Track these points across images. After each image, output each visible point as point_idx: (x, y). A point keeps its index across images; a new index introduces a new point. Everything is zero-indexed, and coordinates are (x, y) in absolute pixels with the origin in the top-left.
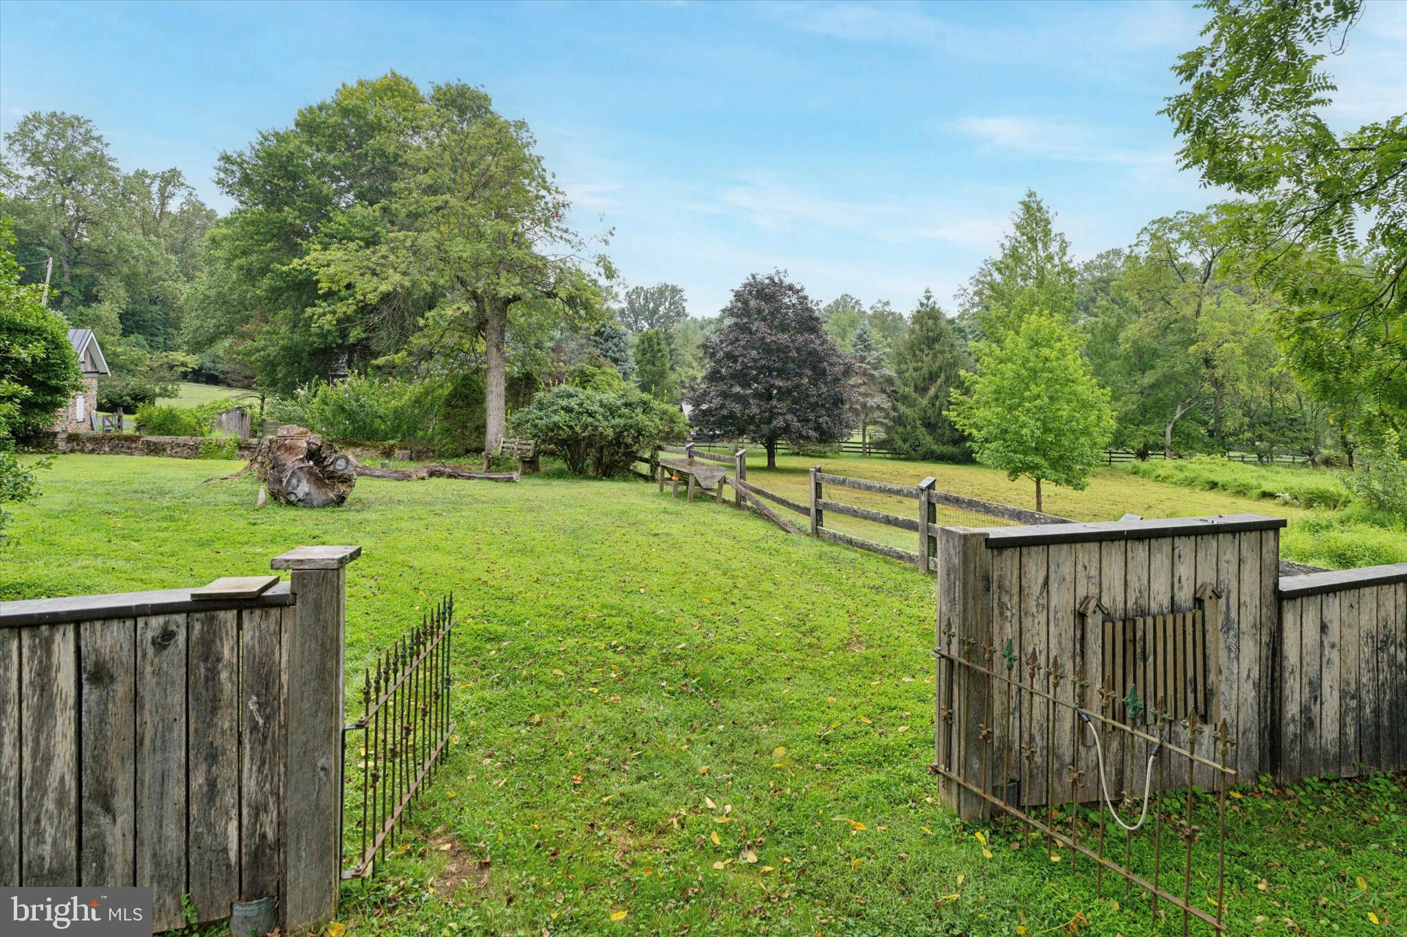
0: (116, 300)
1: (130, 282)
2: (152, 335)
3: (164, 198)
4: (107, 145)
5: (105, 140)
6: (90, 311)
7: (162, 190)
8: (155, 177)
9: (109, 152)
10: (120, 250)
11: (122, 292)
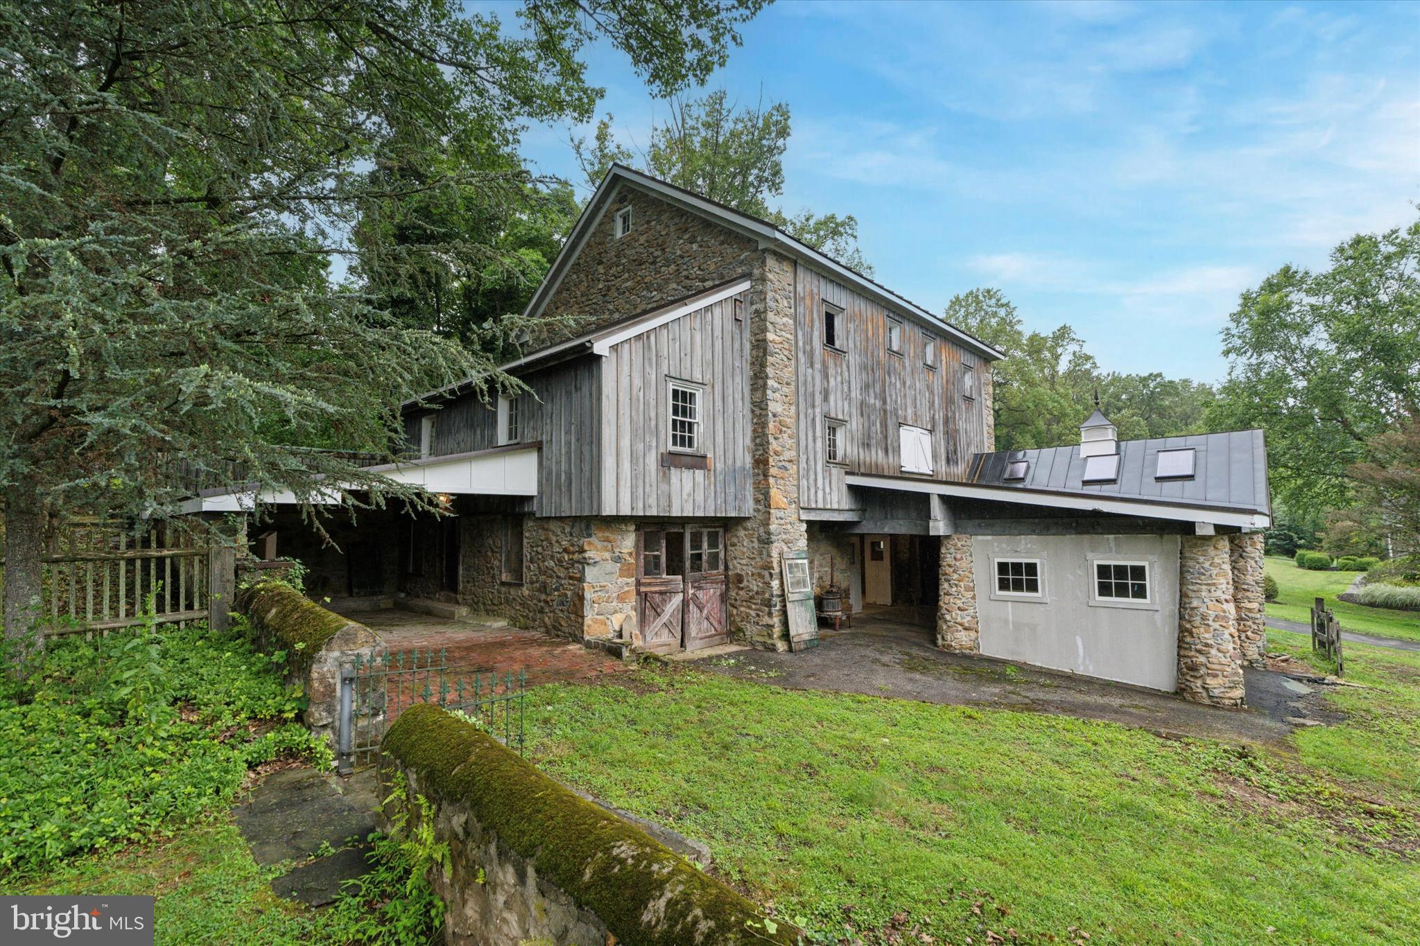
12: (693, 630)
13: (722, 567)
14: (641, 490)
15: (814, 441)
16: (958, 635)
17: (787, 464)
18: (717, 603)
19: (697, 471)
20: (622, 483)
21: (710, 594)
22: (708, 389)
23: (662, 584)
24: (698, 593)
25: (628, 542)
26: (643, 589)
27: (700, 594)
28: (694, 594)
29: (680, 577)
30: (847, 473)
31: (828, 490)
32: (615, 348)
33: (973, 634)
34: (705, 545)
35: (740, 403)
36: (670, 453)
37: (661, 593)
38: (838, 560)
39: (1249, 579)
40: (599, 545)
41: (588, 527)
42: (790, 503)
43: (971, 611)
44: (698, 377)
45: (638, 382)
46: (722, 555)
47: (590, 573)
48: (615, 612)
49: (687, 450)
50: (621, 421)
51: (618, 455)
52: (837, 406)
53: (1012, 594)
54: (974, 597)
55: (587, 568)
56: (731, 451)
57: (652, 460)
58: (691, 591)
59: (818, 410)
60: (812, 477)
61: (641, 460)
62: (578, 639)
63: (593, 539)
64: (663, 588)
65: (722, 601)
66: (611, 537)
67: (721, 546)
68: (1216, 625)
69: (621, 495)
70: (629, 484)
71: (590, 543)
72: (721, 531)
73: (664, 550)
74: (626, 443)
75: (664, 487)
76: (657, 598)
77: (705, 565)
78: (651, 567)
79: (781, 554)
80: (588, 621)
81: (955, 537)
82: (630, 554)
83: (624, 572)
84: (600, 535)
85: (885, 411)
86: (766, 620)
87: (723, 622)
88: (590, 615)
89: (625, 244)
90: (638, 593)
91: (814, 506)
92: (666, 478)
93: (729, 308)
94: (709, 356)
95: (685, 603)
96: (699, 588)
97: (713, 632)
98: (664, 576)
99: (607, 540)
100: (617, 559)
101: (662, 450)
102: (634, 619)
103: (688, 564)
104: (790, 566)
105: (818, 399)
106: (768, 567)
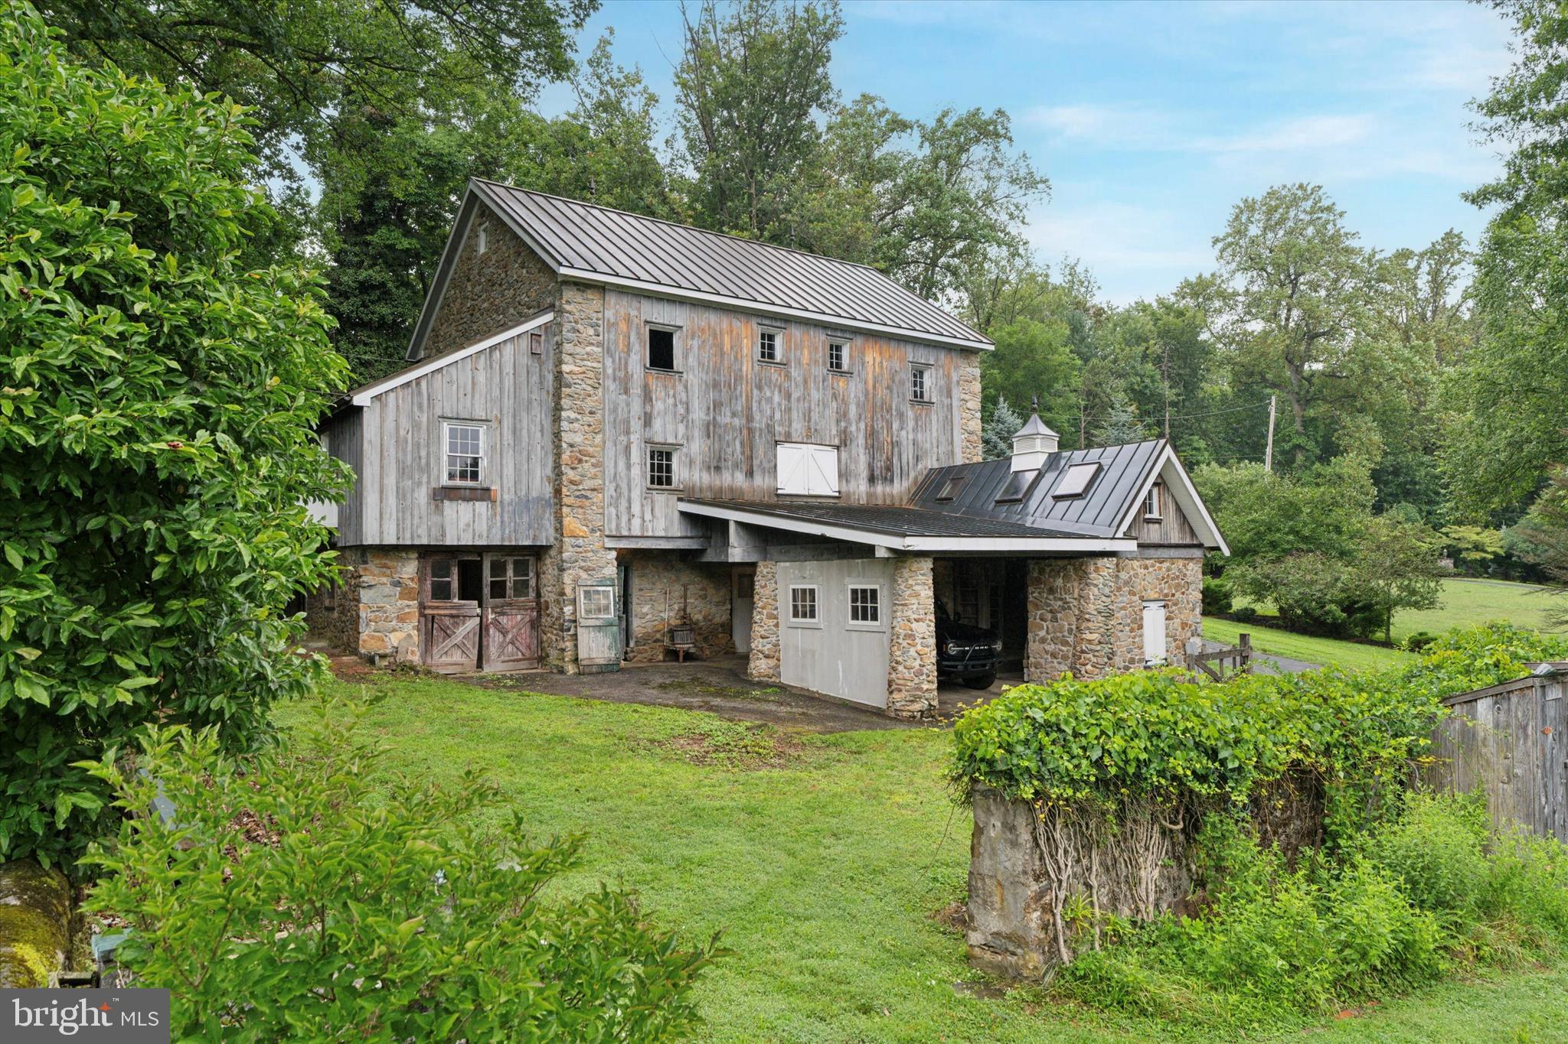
0: (1365, 448)
1: (1387, 421)
2: (1430, 502)
3: (1438, 286)
4: (1341, 215)
5: (1338, 209)
6: (1329, 470)
7: (1435, 274)
8: (1422, 255)
9: (1346, 224)
10: (1366, 370)
11: (1377, 438)
12: (493, 650)
13: (532, 595)
14: (408, 522)
15: (629, 467)
16: (758, 663)
17: (588, 493)
18: (526, 631)
19: (477, 504)
20: (386, 517)
21: (515, 620)
22: (495, 424)
23: (452, 608)
24: (500, 619)
25: (409, 569)
26: (428, 612)
27: (504, 620)
28: (495, 619)
29: (476, 603)
30: (680, 500)
31: (648, 516)
32: (377, 398)
33: (772, 662)
34: (510, 573)
35: (539, 435)
36: (444, 488)
37: (452, 616)
38: (711, 591)
39: (1091, 608)
40: (377, 571)
41: (363, 555)
42: (593, 531)
43: (773, 639)
44: (480, 413)
45: (405, 423)
46: (533, 583)
47: (365, 595)
48: (394, 630)
49: (469, 483)
50: (385, 462)
51: (381, 492)
52: (664, 431)
53: (800, 620)
54: (777, 625)
55: (362, 592)
56: (524, 481)
57: (422, 495)
58: (491, 616)
59: (634, 438)
60: (624, 504)
61: (409, 496)
62: (355, 652)
63: (369, 566)
64: (454, 612)
65: (532, 627)
66: (390, 563)
67: (531, 574)
68: (904, 644)
69: (385, 527)
70: (394, 517)
71: (365, 569)
72: (532, 560)
73: (456, 577)
74: (391, 481)
75: (436, 518)
76: (447, 621)
77: (509, 591)
78: (441, 592)
79: (575, 581)
80: (363, 637)
81: (760, 564)
82: (412, 579)
83: (406, 594)
84: (377, 561)
85: (750, 431)
86: (562, 645)
87: (534, 647)
88: (365, 633)
89: (485, 260)
90: (422, 615)
91: (625, 533)
92: (439, 510)
93: (524, 343)
94: (496, 392)
95: (483, 629)
96: (503, 614)
97: (520, 656)
98: (456, 600)
99: (385, 566)
100: (397, 584)
101: (434, 485)
102: (416, 639)
103: (487, 590)
104: (587, 593)
105: (636, 425)
106: (562, 594)
